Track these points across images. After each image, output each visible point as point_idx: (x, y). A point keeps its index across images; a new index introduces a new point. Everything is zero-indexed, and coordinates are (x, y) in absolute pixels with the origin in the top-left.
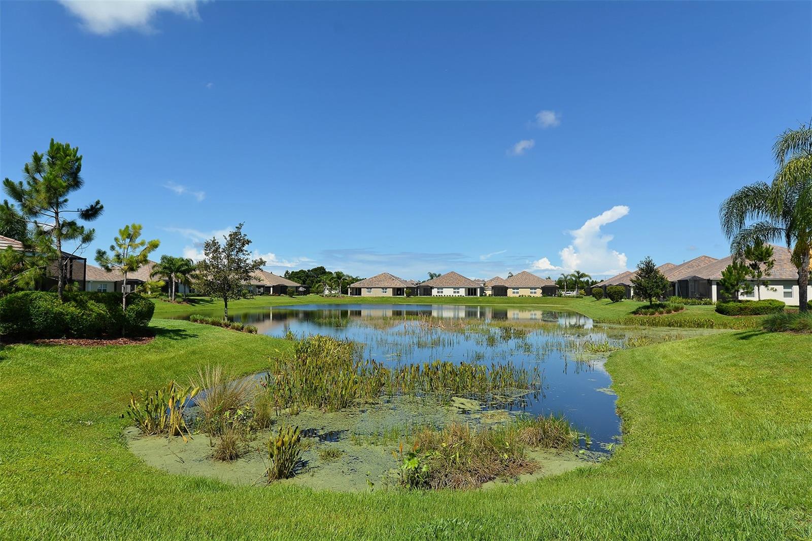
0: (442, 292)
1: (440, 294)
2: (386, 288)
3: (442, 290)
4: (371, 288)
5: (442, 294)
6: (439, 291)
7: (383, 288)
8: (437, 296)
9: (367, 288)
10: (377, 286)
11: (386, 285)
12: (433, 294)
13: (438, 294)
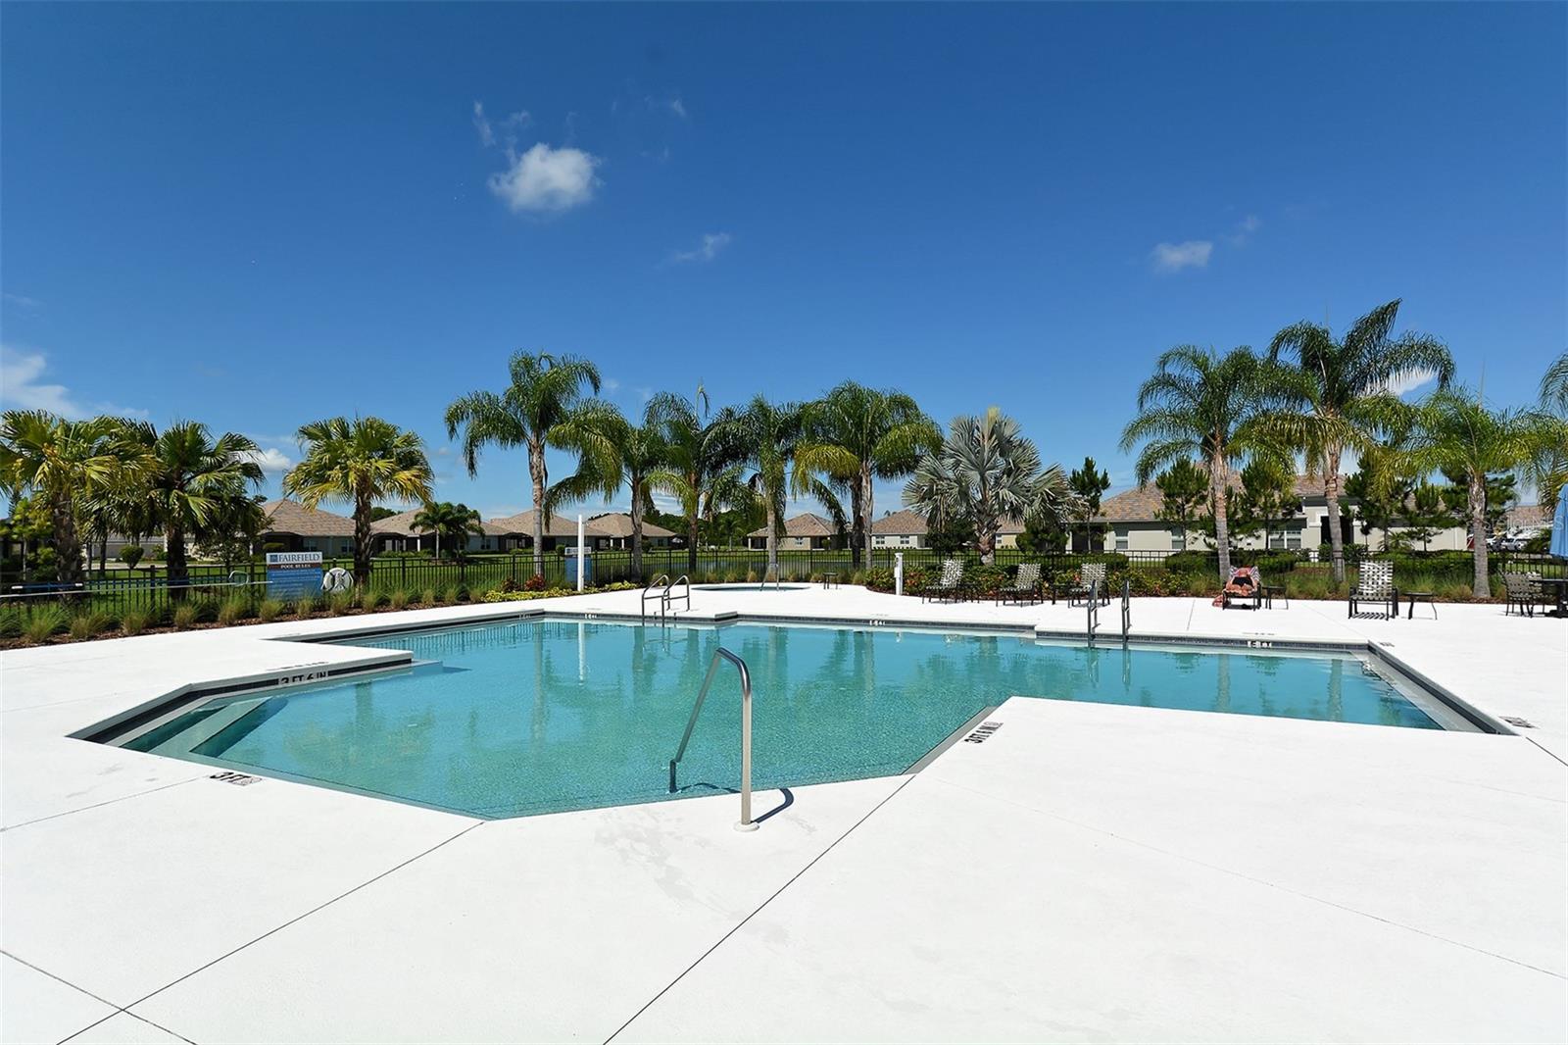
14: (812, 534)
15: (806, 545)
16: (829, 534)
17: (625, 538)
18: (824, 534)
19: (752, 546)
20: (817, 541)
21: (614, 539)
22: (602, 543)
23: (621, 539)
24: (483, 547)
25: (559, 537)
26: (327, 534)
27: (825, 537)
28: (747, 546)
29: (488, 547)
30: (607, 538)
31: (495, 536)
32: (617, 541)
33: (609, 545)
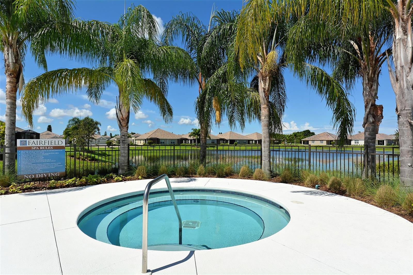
0: (358, 143)
1: (357, 144)
2: (323, 141)
3: (358, 142)
4: (314, 141)
5: (358, 144)
6: (356, 142)
7: (321, 141)
8: (354, 145)
9: (312, 141)
10: (317, 139)
11: (323, 139)
12: (352, 144)
13: (355, 144)
14: (327, 139)
15: (325, 143)
16: (334, 139)
17: (258, 140)
18: (332, 139)
19: (303, 144)
20: (329, 142)
21: (255, 141)
22: (251, 142)
23: (257, 141)
24: (212, 143)
25: (236, 140)
26: (167, 138)
27: (332, 141)
28: (301, 143)
29: (214, 143)
30: (252, 140)
31: (216, 139)
32: (256, 141)
33: (253, 143)
